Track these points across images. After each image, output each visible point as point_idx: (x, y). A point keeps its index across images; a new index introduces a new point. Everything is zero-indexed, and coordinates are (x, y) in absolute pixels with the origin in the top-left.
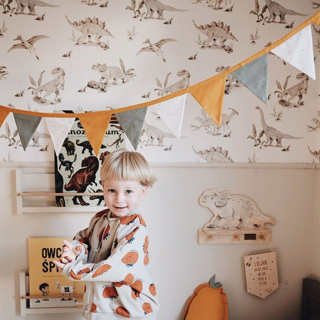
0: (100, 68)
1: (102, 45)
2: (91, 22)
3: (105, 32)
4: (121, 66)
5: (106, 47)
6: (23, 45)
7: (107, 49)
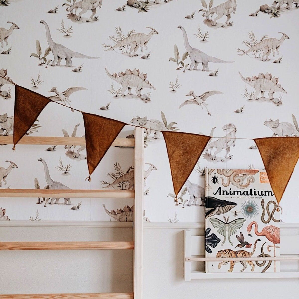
0: (272, 124)
1: (274, 100)
2: (265, 78)
3: (278, 88)
4: (294, 122)
5: (279, 103)
6: (195, 101)
7: (280, 105)
